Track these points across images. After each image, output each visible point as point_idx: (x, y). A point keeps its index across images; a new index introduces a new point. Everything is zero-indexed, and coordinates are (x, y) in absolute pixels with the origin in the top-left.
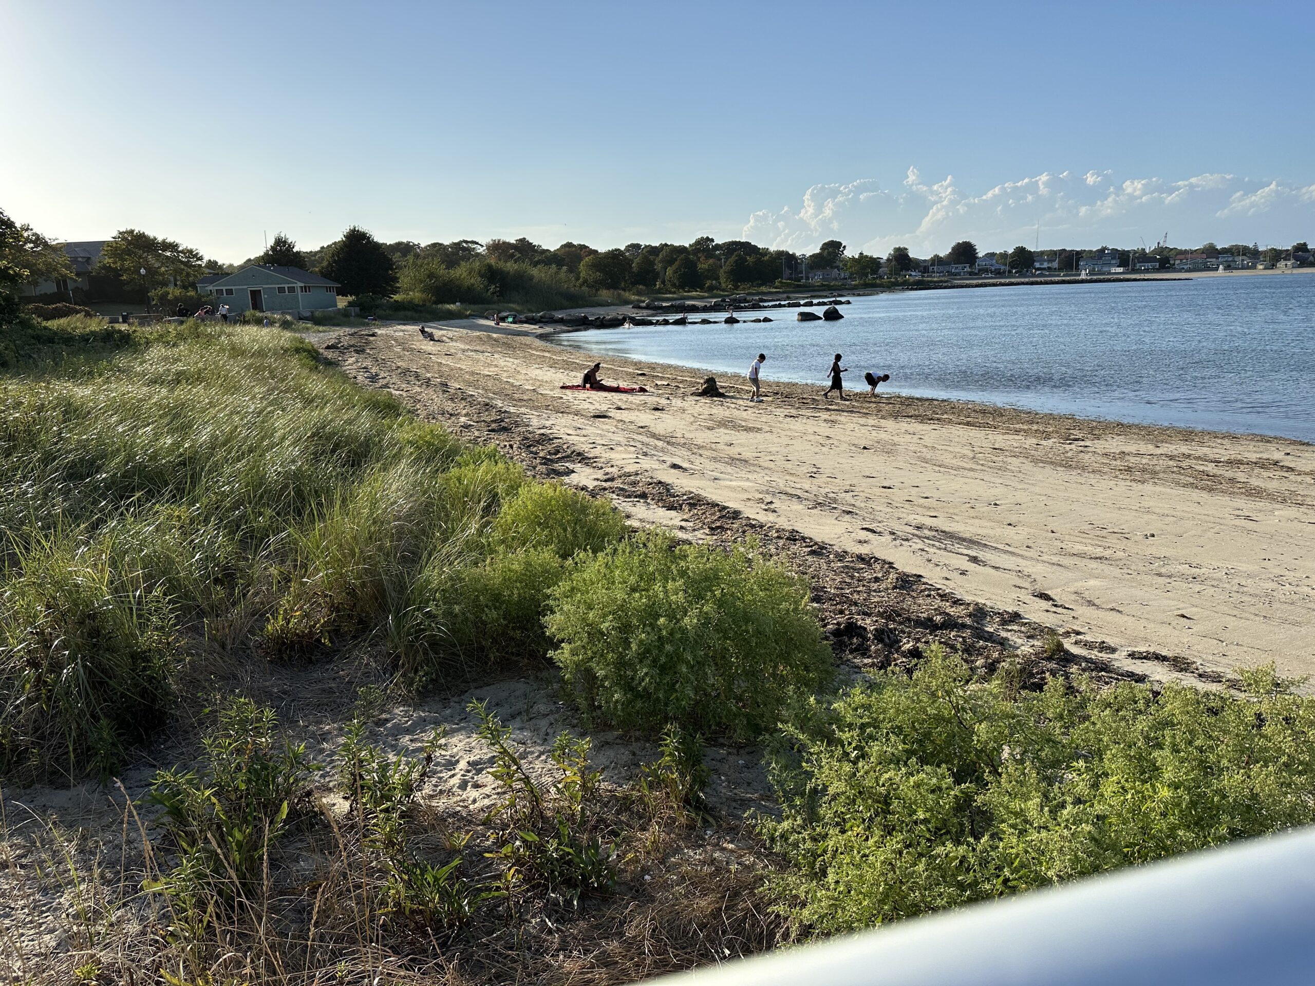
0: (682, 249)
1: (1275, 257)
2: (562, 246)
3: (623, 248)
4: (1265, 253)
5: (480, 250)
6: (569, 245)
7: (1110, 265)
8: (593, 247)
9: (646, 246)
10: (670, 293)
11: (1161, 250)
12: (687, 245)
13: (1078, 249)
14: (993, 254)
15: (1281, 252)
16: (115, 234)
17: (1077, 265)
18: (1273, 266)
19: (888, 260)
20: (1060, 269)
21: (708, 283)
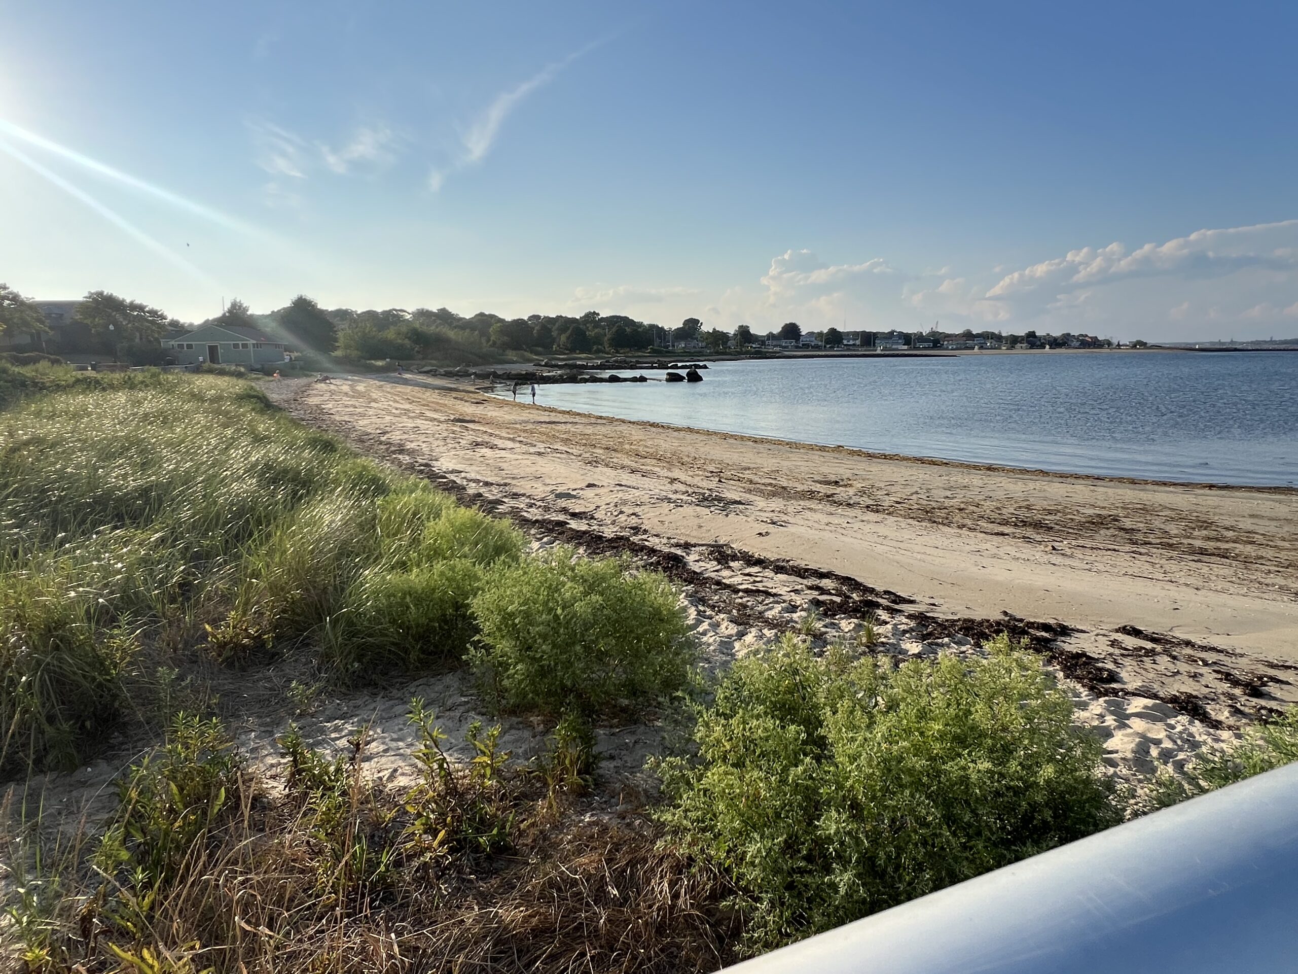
0: (574, 320)
1: (1014, 341)
2: (477, 315)
3: (526, 318)
4: (1006, 338)
5: (408, 317)
6: (482, 314)
7: (898, 344)
8: (501, 316)
9: (545, 317)
10: (565, 354)
11: (933, 333)
12: (578, 317)
13: (875, 331)
14: (812, 333)
15: (1018, 337)
16: (87, 294)
17: (874, 343)
18: (1013, 347)
19: (734, 334)
20: (862, 345)
21: (595, 348)
